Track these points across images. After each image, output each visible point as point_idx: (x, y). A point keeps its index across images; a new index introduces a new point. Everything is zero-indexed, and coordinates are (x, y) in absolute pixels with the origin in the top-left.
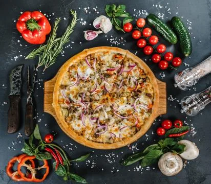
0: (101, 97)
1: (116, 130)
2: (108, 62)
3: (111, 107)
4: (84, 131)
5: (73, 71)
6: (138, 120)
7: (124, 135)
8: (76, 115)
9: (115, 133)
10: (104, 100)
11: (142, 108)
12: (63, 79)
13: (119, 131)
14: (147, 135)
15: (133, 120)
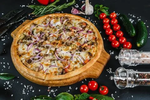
0: (54, 40)
1: (47, 65)
2: (75, 24)
3: (56, 49)
4: (23, 54)
5: (48, 20)
6: (69, 66)
7: (50, 71)
8: (28, 42)
9: (44, 66)
10: (55, 43)
11: (78, 59)
12: (39, 21)
13: (49, 66)
14: (70, 88)
15: (66, 64)
